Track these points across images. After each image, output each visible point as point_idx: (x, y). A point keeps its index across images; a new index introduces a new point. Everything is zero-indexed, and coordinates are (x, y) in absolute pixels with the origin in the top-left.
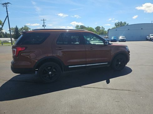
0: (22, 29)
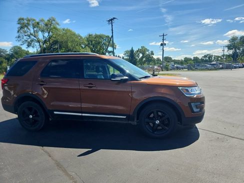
0: (138, 51)
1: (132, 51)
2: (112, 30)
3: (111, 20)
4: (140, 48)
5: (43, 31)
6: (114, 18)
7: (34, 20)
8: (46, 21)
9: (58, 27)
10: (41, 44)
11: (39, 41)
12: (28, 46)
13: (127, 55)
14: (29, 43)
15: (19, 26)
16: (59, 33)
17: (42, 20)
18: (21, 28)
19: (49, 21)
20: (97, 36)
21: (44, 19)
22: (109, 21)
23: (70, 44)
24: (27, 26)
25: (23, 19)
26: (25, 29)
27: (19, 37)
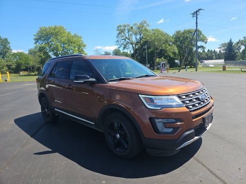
0: (238, 43)
1: (230, 44)
2: (197, 23)
3: (196, 12)
4: (243, 39)
5: (136, 34)
6: (200, 10)
7: (129, 25)
8: (139, 24)
9: (148, 28)
10: (134, 45)
11: (132, 44)
12: (124, 48)
13: (223, 48)
14: (125, 45)
15: (118, 32)
16: (148, 33)
17: (135, 24)
18: (119, 33)
19: (141, 24)
20: (185, 32)
21: (137, 23)
22: (193, 14)
23: (156, 43)
24: (123, 31)
25: (121, 26)
26: (122, 34)
27: (118, 41)
